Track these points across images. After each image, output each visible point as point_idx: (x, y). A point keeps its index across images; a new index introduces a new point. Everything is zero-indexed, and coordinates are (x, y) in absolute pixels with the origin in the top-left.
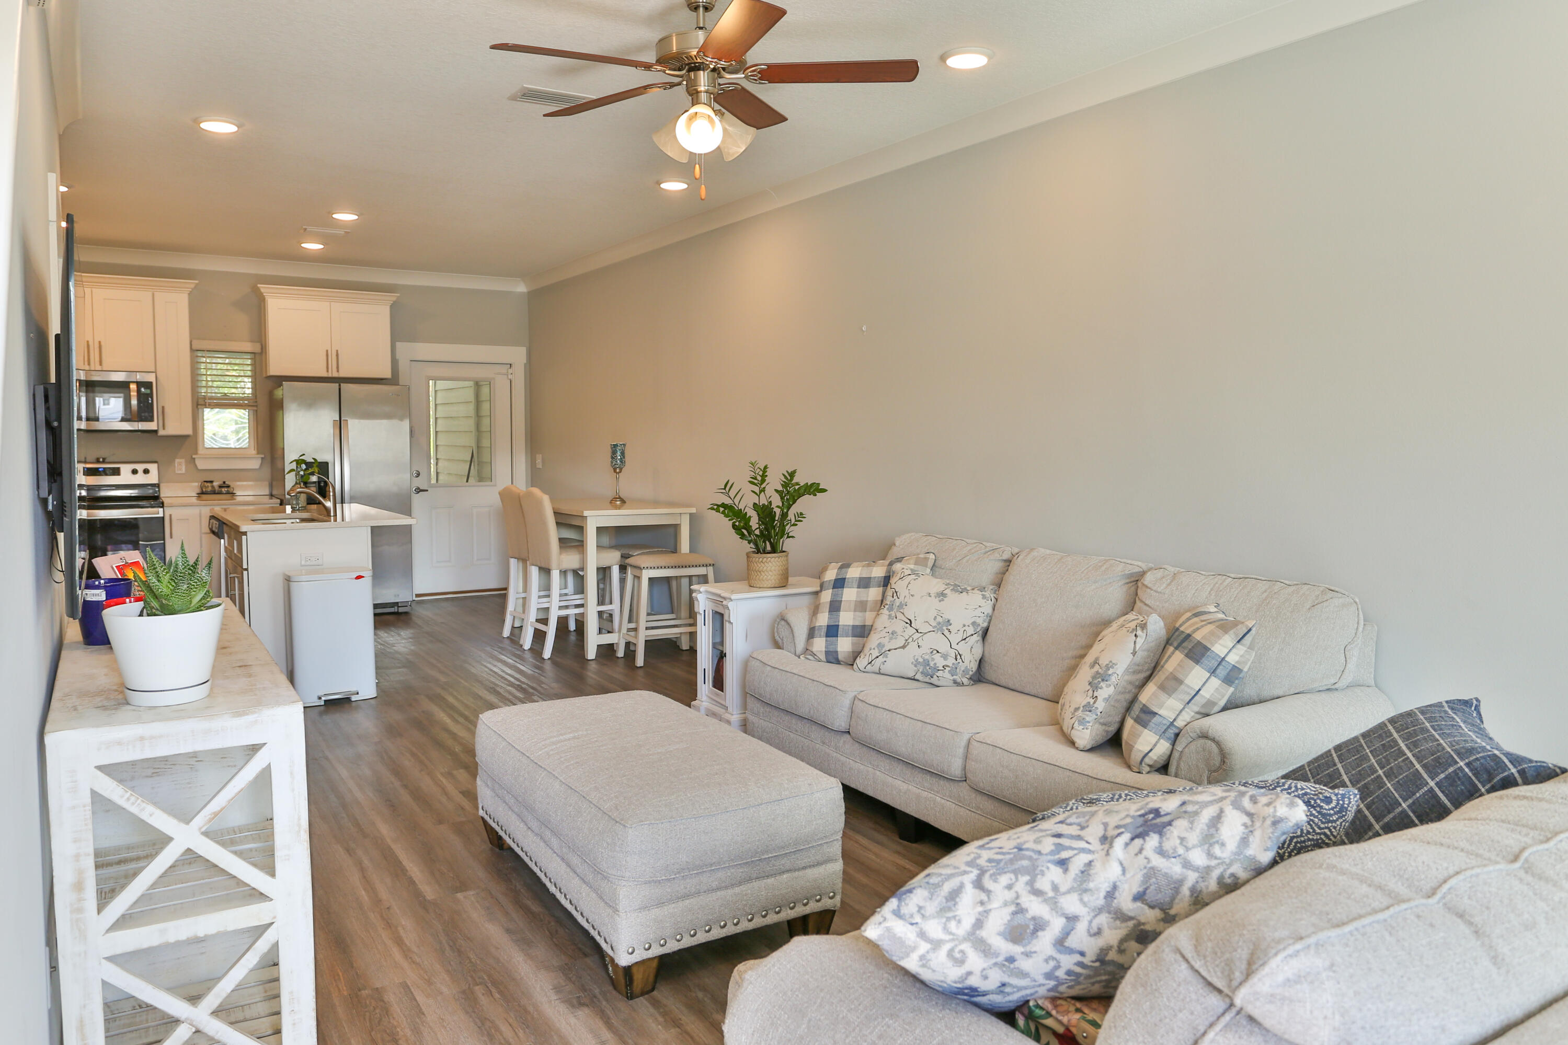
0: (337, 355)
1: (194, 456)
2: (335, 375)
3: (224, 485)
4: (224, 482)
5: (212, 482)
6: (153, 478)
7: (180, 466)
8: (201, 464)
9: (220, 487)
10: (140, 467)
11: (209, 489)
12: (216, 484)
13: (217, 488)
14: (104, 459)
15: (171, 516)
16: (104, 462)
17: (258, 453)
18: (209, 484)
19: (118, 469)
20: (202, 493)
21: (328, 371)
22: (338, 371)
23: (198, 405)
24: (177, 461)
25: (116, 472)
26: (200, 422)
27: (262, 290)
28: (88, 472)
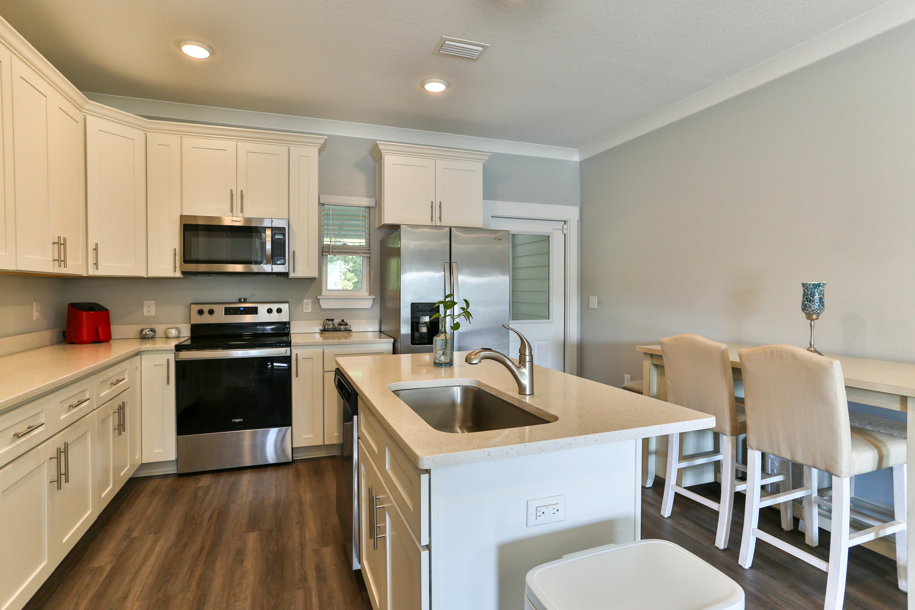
0: (440, 207)
1: (318, 297)
2: (438, 224)
3: (343, 323)
4: (343, 320)
5: (333, 320)
6: (284, 317)
7: (307, 306)
8: (325, 305)
9: (339, 325)
10: (274, 307)
11: (331, 326)
12: (336, 322)
13: (336, 325)
14: (245, 300)
15: (297, 355)
16: (245, 302)
17: (370, 295)
18: (330, 322)
19: (256, 308)
20: (324, 331)
21: (432, 221)
22: (441, 221)
23: (323, 252)
24: (305, 301)
25: (254, 311)
26: (324, 267)
27: (380, 147)
28: (229, 311)
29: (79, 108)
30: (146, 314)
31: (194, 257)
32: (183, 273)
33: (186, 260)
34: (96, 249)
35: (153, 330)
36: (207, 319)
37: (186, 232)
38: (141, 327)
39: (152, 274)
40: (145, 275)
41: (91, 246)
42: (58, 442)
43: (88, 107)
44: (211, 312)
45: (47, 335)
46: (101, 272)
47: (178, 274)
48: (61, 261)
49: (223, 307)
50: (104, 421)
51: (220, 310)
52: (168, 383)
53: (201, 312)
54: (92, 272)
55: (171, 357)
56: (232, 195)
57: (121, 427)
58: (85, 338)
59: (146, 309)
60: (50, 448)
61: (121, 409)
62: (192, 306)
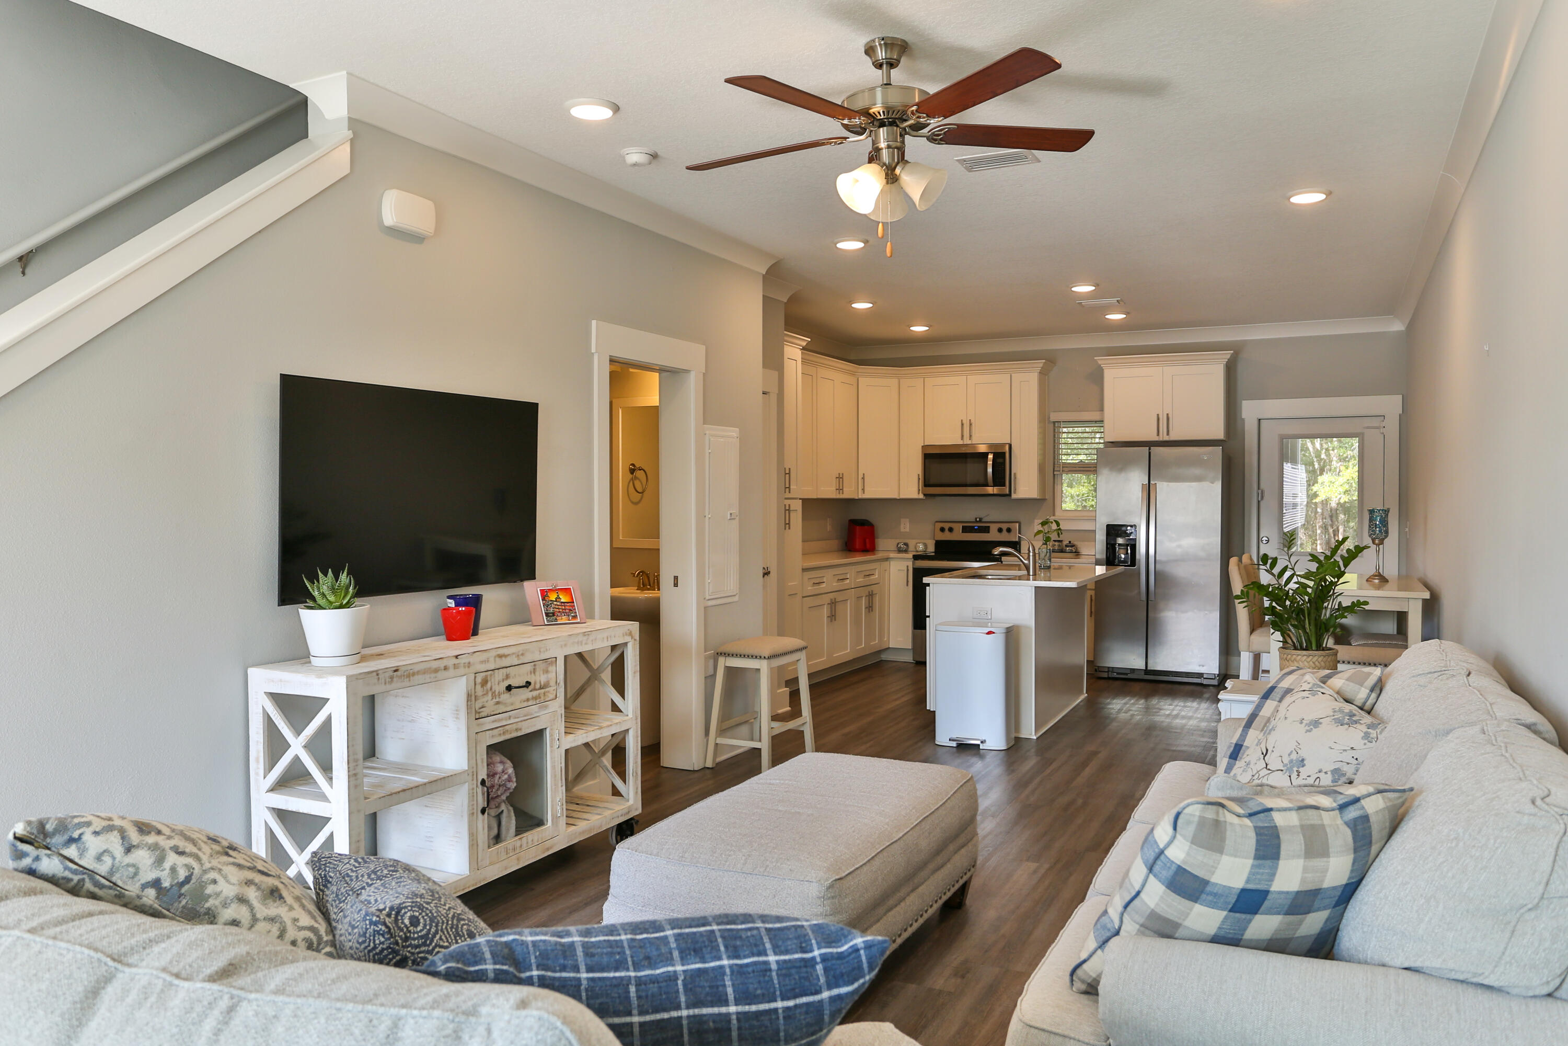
0: (1167, 419)
2: (1166, 438)
3: (1071, 545)
4: (1070, 542)
5: (1061, 541)
6: (1015, 537)
9: (1067, 546)
10: (1004, 526)
11: (1058, 548)
12: (1066, 543)
13: (1064, 547)
14: (981, 519)
16: (981, 521)
18: (1058, 544)
19: (989, 527)
20: (1051, 551)
21: (1158, 435)
22: (1168, 434)
23: (1056, 470)
24: (1036, 521)
25: (986, 530)
26: (1059, 487)
27: (1100, 362)
28: (965, 530)
29: (853, 374)
30: (902, 530)
31: (932, 482)
32: (925, 495)
33: (927, 484)
34: (863, 478)
35: (906, 544)
36: (947, 536)
37: (927, 460)
38: (898, 541)
39: (902, 496)
40: (896, 496)
41: (860, 477)
42: (832, 596)
43: (860, 371)
44: (951, 530)
45: (835, 543)
46: (868, 495)
47: (921, 496)
48: (840, 490)
49: (961, 526)
50: (859, 598)
51: (958, 528)
52: (907, 585)
53: (942, 530)
54: (861, 496)
55: (910, 564)
56: (962, 425)
57: (870, 608)
58: (857, 547)
59: (902, 526)
60: (827, 599)
61: (871, 595)
62: (937, 524)
